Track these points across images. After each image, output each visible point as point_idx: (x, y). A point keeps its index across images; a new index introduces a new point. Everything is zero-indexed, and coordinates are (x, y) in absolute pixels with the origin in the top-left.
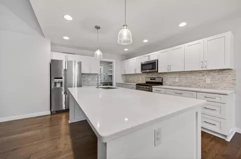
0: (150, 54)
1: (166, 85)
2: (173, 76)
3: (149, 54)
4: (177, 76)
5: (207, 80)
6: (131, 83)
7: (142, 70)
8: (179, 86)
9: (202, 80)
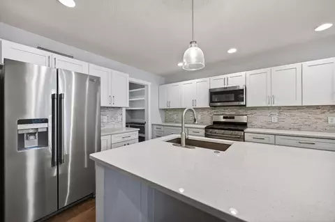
0: (229, 75)
1: (252, 127)
2: (268, 112)
3: (225, 76)
4: (276, 113)
5: (329, 120)
6: (176, 123)
7: (211, 101)
8: (278, 128)
9: (321, 119)
